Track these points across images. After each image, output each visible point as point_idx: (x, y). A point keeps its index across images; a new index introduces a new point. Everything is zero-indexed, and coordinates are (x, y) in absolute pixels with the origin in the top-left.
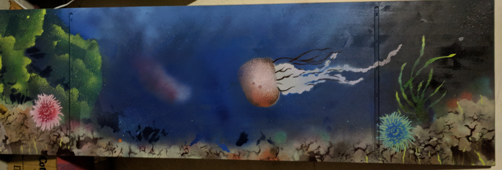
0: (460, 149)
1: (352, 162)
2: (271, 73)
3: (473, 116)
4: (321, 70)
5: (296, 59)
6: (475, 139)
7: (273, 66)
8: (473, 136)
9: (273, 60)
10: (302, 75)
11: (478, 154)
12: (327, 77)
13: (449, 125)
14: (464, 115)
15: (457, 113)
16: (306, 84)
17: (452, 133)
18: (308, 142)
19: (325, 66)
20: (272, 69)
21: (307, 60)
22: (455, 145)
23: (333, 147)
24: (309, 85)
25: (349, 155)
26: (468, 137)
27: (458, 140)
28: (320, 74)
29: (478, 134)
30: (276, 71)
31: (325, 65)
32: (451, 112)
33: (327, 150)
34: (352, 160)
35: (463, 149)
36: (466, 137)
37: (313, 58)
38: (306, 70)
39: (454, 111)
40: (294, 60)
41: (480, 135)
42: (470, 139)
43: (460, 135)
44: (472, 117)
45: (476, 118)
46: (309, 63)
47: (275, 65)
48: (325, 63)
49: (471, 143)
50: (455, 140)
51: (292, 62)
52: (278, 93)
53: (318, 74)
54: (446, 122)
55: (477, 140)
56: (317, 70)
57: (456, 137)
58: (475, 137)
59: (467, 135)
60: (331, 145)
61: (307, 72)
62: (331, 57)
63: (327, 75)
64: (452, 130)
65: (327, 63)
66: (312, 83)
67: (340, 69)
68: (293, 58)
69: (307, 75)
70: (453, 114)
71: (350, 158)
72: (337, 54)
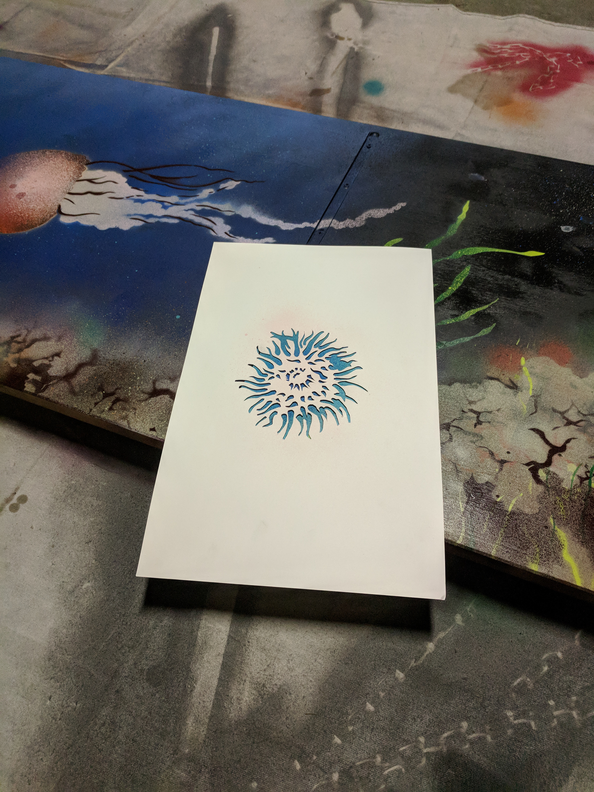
0: (498, 496)
1: (124, 424)
2: (67, 178)
3: (566, 412)
4: (184, 201)
5: (140, 170)
6: (561, 481)
7: (81, 169)
8: (551, 469)
9: (91, 161)
10: (132, 199)
11: (563, 535)
12: (190, 216)
13: (478, 414)
14: (536, 398)
15: (513, 386)
16: (128, 215)
17: (482, 437)
18: (37, 334)
19: (198, 196)
20: (74, 174)
21: (166, 178)
22: (483, 478)
23: (94, 368)
24: (135, 220)
25: (126, 400)
26: (534, 467)
27: (497, 465)
28: (175, 207)
29: (572, 468)
30: (81, 178)
31: (199, 194)
32: (498, 379)
33: (72, 368)
34: (125, 418)
35: (509, 503)
36: (528, 464)
37: (179, 178)
38: (147, 192)
39: (506, 380)
40: (135, 170)
41: (582, 472)
42: (542, 473)
43: (508, 453)
44: (562, 413)
45: (573, 416)
46: (164, 183)
47: (87, 168)
48: (201, 191)
49: (541, 488)
50: (489, 461)
51: (127, 173)
52: (51, 216)
53: (170, 206)
54: (471, 403)
55: (566, 485)
56: (174, 199)
57: (492, 454)
58: (561, 475)
59: (533, 459)
60: (94, 359)
61: (146, 196)
62: (222, 186)
63: (193, 212)
64: (484, 429)
65: (206, 192)
66: (142, 218)
67: (231, 210)
68: (135, 167)
69: (143, 202)
70: (502, 386)
71: (124, 409)
72: (239, 183)
